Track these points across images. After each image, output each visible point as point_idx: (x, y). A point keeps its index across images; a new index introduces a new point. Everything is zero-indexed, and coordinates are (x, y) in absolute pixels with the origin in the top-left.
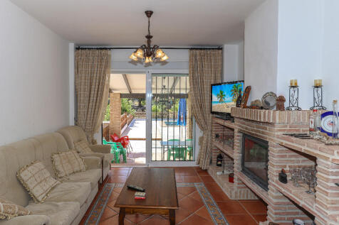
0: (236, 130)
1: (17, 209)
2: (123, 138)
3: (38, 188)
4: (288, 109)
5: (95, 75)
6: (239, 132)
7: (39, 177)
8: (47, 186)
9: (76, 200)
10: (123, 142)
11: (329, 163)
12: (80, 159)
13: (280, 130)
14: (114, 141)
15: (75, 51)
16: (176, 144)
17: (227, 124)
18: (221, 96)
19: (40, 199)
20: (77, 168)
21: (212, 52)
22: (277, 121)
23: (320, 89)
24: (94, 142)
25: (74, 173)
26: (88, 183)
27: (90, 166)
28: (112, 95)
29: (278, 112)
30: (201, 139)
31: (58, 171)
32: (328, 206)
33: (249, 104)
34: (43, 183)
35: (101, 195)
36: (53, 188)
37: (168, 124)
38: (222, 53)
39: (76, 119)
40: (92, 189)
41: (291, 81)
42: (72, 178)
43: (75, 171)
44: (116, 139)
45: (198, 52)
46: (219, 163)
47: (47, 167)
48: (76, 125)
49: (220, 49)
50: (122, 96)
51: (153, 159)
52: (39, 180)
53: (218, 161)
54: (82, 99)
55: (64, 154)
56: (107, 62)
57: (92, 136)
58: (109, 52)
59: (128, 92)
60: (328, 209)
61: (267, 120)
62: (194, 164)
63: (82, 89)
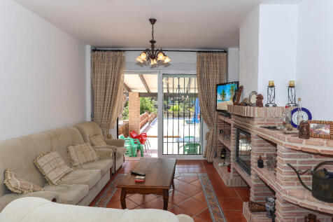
0: (232, 126)
1: (32, 187)
2: (141, 135)
3: (53, 173)
4: (267, 106)
5: (110, 75)
6: (234, 127)
7: (54, 164)
8: (61, 173)
9: (86, 183)
10: (141, 139)
11: (283, 148)
12: (93, 151)
13: (259, 124)
14: (132, 137)
15: (91, 53)
16: (192, 140)
17: (227, 120)
18: (223, 95)
19: (54, 182)
20: (90, 159)
21: (217, 55)
22: (256, 115)
23: (293, 89)
24: (109, 137)
25: (87, 162)
26: (98, 170)
27: (102, 157)
28: (130, 93)
29: (256, 108)
30: (208, 134)
31: (73, 161)
32: (283, 182)
33: (240, 101)
34: (58, 169)
35: (113, 183)
36: (67, 174)
37: (189, 123)
38: (227, 55)
39: (93, 116)
40: (103, 176)
41: (270, 82)
42: (85, 166)
43: (89, 160)
44: (134, 135)
45: (204, 54)
46: (223, 156)
47: (62, 156)
48: (92, 120)
49: (226, 52)
50: (140, 95)
51: (165, 152)
52: (54, 167)
53: (222, 154)
54: (98, 96)
55: (78, 146)
56: (121, 63)
57: (108, 131)
58: (124, 54)
59: (147, 92)
60: (282, 184)
61: (248, 115)
62: (201, 158)
63: (98, 88)
